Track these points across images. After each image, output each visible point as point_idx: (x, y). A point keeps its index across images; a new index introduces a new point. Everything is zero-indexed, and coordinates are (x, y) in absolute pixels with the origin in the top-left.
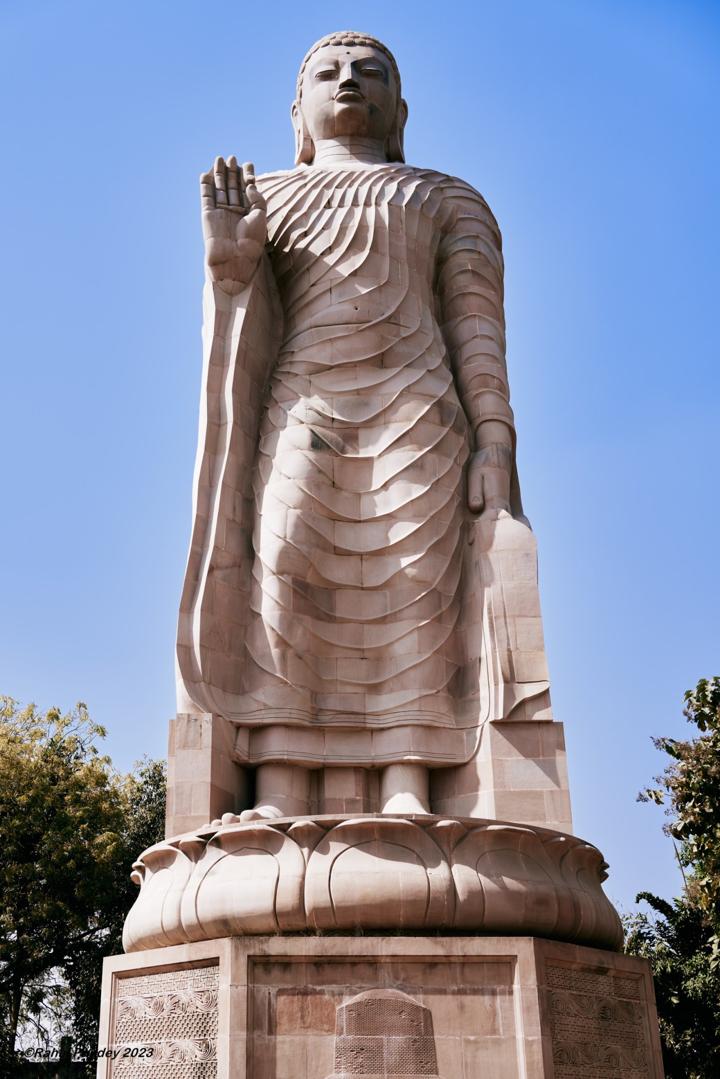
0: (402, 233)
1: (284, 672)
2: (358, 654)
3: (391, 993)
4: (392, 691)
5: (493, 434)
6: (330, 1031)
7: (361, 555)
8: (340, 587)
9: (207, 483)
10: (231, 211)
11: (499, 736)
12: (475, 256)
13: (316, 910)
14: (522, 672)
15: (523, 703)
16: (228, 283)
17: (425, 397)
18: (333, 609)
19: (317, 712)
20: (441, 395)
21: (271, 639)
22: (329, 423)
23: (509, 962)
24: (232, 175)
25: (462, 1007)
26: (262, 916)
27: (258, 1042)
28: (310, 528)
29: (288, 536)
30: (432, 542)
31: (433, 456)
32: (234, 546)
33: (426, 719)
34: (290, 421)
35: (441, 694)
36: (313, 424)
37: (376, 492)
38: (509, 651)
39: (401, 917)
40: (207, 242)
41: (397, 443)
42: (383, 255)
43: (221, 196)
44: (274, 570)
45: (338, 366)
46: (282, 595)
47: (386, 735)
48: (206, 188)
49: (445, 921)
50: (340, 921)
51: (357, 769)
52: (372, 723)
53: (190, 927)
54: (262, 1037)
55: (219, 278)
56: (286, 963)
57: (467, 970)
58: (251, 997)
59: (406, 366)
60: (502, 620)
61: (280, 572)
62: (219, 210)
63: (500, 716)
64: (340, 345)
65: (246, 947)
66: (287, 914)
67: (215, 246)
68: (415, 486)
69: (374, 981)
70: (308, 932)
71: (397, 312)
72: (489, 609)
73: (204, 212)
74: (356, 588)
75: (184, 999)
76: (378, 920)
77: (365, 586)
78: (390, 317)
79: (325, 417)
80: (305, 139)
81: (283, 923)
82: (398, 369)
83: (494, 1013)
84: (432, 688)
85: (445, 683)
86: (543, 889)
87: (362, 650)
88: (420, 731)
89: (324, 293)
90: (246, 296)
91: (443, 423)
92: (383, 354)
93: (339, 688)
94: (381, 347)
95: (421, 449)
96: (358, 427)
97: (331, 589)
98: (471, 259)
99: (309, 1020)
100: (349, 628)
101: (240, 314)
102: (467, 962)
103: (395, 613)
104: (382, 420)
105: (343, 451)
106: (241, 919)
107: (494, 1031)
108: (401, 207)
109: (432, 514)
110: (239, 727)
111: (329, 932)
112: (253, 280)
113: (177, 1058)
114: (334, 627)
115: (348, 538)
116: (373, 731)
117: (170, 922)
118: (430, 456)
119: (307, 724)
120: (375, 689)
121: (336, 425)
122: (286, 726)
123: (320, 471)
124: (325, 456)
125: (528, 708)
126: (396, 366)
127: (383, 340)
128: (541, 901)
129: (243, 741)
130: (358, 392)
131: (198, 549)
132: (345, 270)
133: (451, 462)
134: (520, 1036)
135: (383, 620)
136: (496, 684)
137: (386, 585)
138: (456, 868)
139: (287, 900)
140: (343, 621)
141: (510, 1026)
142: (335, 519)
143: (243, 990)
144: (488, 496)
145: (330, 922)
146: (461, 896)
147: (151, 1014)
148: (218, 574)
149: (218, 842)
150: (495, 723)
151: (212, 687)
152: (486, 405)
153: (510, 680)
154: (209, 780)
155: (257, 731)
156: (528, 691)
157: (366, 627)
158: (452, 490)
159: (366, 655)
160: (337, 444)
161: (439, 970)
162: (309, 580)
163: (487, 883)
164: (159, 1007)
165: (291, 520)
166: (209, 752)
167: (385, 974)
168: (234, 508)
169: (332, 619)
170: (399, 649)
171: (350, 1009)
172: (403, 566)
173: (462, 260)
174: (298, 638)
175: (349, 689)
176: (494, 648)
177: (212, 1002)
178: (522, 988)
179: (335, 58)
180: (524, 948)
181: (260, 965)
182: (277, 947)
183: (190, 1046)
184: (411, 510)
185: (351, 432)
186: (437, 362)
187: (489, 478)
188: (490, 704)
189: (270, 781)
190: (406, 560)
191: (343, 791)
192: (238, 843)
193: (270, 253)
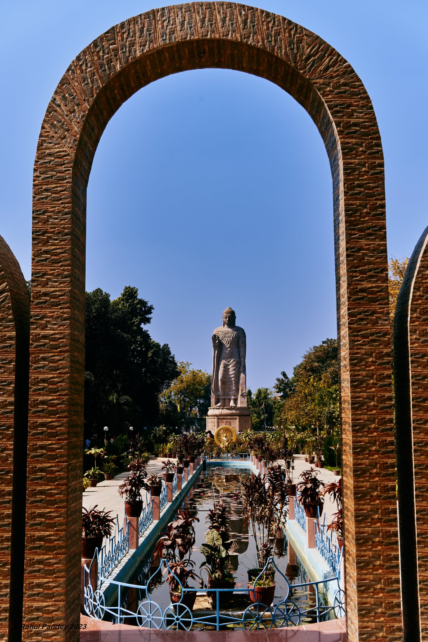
0: (233, 340)
1: (221, 390)
5: (243, 363)
7: (229, 378)
8: (227, 381)
10: (215, 341)
12: (242, 341)
13: (222, 414)
16: (215, 349)
17: (235, 361)
20: (237, 360)
21: (220, 387)
24: (215, 336)
25: (233, 421)
26: (219, 415)
28: (223, 376)
29: (221, 377)
30: (235, 377)
32: (216, 377)
34: (221, 364)
35: (236, 392)
36: (224, 364)
37: (230, 372)
38: (242, 388)
39: (229, 415)
40: (212, 345)
41: (232, 367)
42: (231, 344)
43: (214, 339)
44: (220, 381)
45: (226, 358)
46: (221, 383)
47: (231, 396)
48: (212, 338)
49: (232, 415)
51: (228, 399)
53: (213, 415)
57: (234, 419)
58: (218, 421)
60: (242, 385)
64: (227, 355)
65: (217, 417)
70: (222, 416)
73: (212, 341)
75: (213, 420)
76: (227, 415)
77: (229, 381)
82: (233, 358)
85: (236, 390)
87: (229, 388)
88: (234, 395)
89: (225, 349)
91: (237, 364)
92: (231, 356)
93: (227, 391)
95: (234, 367)
101: (216, 351)
104: (231, 364)
105: (227, 367)
106: (217, 415)
108: (233, 338)
109: (235, 374)
110: (217, 396)
111: (224, 416)
112: (218, 348)
115: (227, 377)
117: (211, 414)
119: (223, 395)
120: (230, 391)
121: (226, 364)
123: (224, 370)
124: (225, 368)
131: (213, 378)
132: (227, 346)
133: (237, 368)
135: (231, 385)
137: (231, 381)
142: (226, 375)
144: (241, 371)
148: (215, 381)
151: (215, 392)
152: (242, 360)
153: (242, 391)
155: (219, 396)
156: (244, 392)
157: (229, 385)
158: (237, 371)
161: (232, 419)
162: (223, 381)
164: (211, 421)
167: (227, 419)
168: (216, 374)
169: (226, 385)
170: (232, 388)
173: (240, 342)
174: (223, 387)
178: (238, 420)
179: (226, 316)
180: (238, 417)
181: (218, 419)
182: (220, 417)
183: (213, 424)
184: (233, 374)
185: (228, 365)
186: (237, 356)
187: (242, 369)
188: (240, 394)
189: (220, 400)
190: (233, 379)
191: (227, 401)
192: (217, 409)
193: (220, 341)
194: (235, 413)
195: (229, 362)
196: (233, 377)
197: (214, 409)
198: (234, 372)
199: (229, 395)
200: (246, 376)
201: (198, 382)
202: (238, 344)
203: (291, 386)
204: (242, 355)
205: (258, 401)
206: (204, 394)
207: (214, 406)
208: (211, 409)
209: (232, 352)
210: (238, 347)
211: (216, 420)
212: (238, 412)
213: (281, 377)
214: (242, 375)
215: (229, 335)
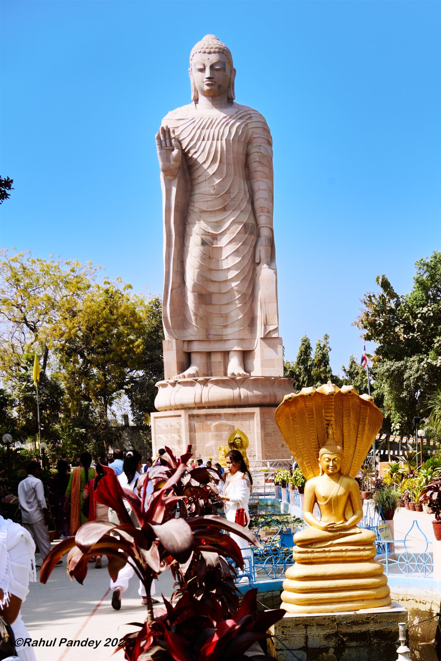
0: (231, 152)
1: (197, 323)
2: (220, 316)
3: (224, 422)
4: (231, 327)
5: (264, 232)
6: (210, 431)
7: (220, 282)
8: (213, 293)
9: (168, 259)
10: (168, 150)
11: (263, 342)
12: (260, 154)
13: (205, 403)
14: (270, 322)
15: (270, 332)
16: (169, 177)
17: (240, 223)
18: (211, 301)
19: (208, 335)
20: (245, 221)
21: (192, 314)
22: (207, 234)
23: (254, 413)
24: (167, 133)
25: (242, 425)
26: (192, 404)
27: (192, 435)
28: (202, 276)
29: (195, 279)
30: (242, 278)
31: (243, 246)
32: (179, 280)
33: (241, 337)
34: (193, 233)
35: (246, 328)
36: (202, 235)
37: (224, 260)
38: (266, 315)
39: (227, 404)
40: (161, 164)
41: (230, 242)
42: (224, 164)
43: (164, 144)
44: (191, 291)
45: (210, 211)
46: (195, 299)
47: (229, 342)
48: (158, 141)
49: (238, 404)
50: (211, 405)
51: (221, 352)
52: (225, 338)
53: (174, 406)
54: (193, 433)
55: (165, 175)
56: (198, 416)
57: (243, 416)
58: (190, 424)
59: (234, 210)
60: (264, 304)
61: (193, 292)
62: (163, 150)
63: (262, 337)
64: (210, 203)
65: (188, 412)
66: (198, 403)
67: (163, 165)
68: (237, 258)
69: (220, 419)
70: (204, 408)
71: (230, 188)
72: (260, 300)
73: (158, 152)
74: (218, 293)
75: (173, 424)
76: (221, 404)
77: (222, 292)
78: (227, 191)
79: (206, 231)
80: (195, 90)
81: (197, 406)
82: (230, 212)
83: (250, 426)
84: (243, 327)
85: (247, 324)
86: (265, 393)
87: (221, 314)
88: (239, 340)
89: (203, 181)
90: (176, 182)
91: (246, 233)
92: (225, 206)
93: (215, 327)
94: (224, 204)
95: (238, 244)
96: (217, 235)
97: (210, 294)
98: (258, 156)
99: (204, 429)
100: (217, 307)
101: (174, 190)
102: (243, 414)
103: (231, 302)
104: (225, 232)
105: (212, 244)
106: (186, 404)
107: (250, 430)
108: (230, 140)
109: (242, 268)
110: (184, 341)
111: (209, 408)
112: (178, 175)
113: (173, 439)
114: (212, 306)
115: (216, 276)
116: (225, 340)
117: (168, 404)
118: (241, 247)
119: (205, 339)
120: (226, 326)
121: (210, 234)
122: (199, 341)
123: (205, 254)
124: (207, 247)
125: (271, 333)
126: (230, 210)
127: (225, 200)
128: (265, 397)
129: (186, 345)
130: (216, 222)
131: (167, 283)
132: (211, 171)
133: (248, 247)
134: (256, 431)
135: (228, 304)
136: (262, 326)
137: (228, 292)
138: (242, 389)
139: (198, 400)
140: (215, 305)
141: (253, 429)
142: (210, 270)
143: (188, 423)
144: (262, 258)
145: (209, 405)
146: (242, 397)
147: (165, 428)
148: (174, 291)
149: (179, 383)
150: (261, 338)
151: (175, 330)
152: (263, 219)
153: (266, 325)
154: (176, 360)
155: (189, 342)
156: (271, 328)
157: (222, 306)
158: (249, 258)
159: (223, 315)
160: (210, 242)
161: (236, 416)
162: (203, 293)
163: (249, 393)
164: (167, 426)
165: (196, 274)
166: (175, 352)
167: (223, 417)
168: (177, 266)
169: (211, 304)
170: (233, 314)
171: (214, 426)
172: (233, 286)
173: (255, 157)
174: (201, 312)
175: (218, 327)
176: (261, 314)
177: (180, 425)
178: (257, 420)
179: (203, 62)
180: (257, 410)
181: (192, 417)
182: (196, 412)
183: (176, 436)
184: (235, 267)
185: (215, 237)
186: (245, 205)
187: (262, 251)
188: (260, 332)
189: (195, 358)
190: (234, 284)
191: (217, 359)
192: (185, 384)
193: (184, 154)
194: (247, 397)
195: (218, 225)
196: (232, 280)
197: (174, 384)
198: (238, 260)
199: (221, 340)
200: (276, 273)
201: (123, 316)
202: (247, 166)
203: (407, 318)
204: (260, 203)
205: (306, 369)
206: (144, 353)
207: (176, 377)
208: (164, 386)
209: (228, 192)
210: (248, 177)
211: (183, 421)
212: (256, 392)
213: (379, 291)
214: (265, 272)
215: (214, 131)
